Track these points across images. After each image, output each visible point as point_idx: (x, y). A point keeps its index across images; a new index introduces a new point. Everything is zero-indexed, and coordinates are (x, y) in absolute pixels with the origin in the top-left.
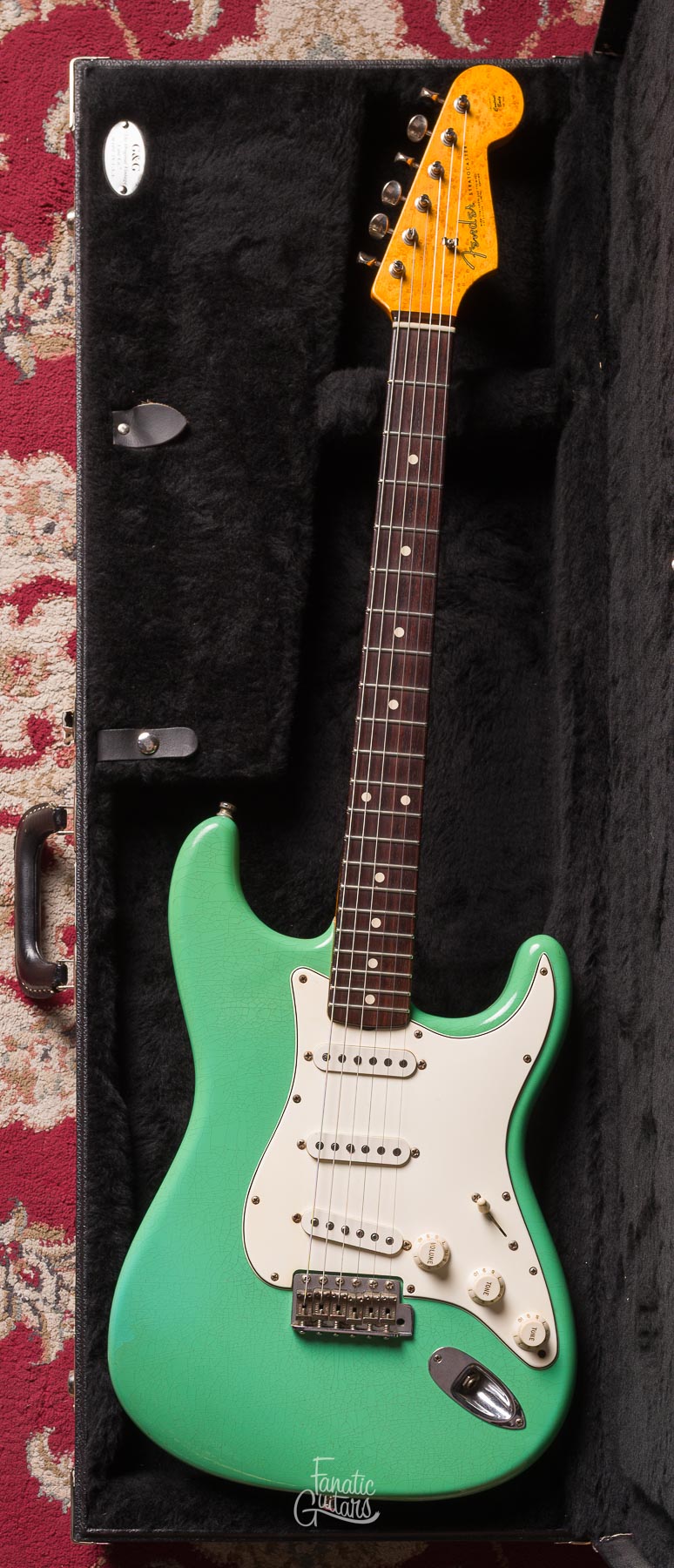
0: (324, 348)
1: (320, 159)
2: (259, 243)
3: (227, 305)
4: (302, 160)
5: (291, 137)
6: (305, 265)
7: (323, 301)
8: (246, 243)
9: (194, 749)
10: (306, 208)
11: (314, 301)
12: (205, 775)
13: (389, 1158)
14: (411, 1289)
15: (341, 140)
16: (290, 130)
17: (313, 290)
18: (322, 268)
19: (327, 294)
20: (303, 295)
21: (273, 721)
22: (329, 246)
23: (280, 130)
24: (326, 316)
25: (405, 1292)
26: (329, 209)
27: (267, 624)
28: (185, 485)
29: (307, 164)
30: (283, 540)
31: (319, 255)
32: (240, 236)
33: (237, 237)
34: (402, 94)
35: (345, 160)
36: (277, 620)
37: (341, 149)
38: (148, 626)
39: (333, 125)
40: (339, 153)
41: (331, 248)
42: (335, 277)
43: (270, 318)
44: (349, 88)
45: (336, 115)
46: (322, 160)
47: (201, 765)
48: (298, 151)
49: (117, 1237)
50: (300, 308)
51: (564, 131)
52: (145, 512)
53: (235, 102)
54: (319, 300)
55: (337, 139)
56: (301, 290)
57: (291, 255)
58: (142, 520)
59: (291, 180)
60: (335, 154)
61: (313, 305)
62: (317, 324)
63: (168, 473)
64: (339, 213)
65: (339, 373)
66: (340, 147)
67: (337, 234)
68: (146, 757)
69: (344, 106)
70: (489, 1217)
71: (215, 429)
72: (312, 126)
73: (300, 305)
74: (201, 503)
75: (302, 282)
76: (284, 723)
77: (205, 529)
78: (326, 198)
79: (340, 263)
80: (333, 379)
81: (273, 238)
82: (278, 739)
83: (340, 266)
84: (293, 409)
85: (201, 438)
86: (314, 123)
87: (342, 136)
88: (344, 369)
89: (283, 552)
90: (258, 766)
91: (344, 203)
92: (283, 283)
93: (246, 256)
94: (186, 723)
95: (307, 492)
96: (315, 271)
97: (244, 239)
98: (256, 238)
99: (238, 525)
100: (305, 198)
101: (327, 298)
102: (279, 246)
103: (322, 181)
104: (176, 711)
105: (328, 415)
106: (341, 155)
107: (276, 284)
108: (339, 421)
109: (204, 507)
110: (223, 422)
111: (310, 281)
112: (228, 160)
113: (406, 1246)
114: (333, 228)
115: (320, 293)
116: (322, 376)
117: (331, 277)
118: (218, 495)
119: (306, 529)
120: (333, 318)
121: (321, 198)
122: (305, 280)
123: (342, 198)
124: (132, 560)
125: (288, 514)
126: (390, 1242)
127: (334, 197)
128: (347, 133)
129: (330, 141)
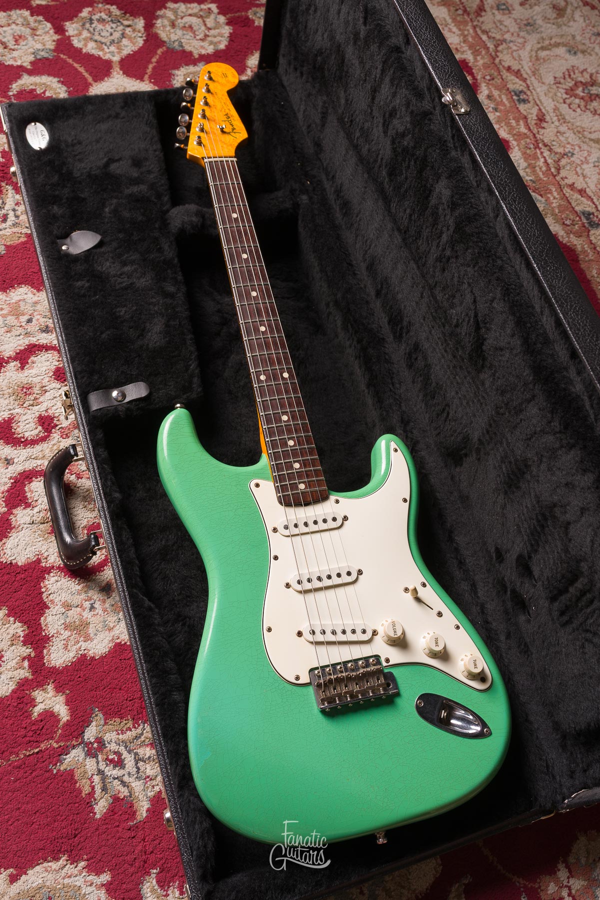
0: (165, 198)
2: (119, 160)
3: (109, 186)
4: (131, 126)
5: (122, 119)
6: (146, 166)
7: (159, 180)
8: (111, 161)
9: (148, 392)
10: (139, 145)
11: (155, 180)
12: (157, 406)
13: (346, 579)
14: (387, 660)
16: (122, 115)
17: (152, 176)
18: (154, 166)
20: (148, 178)
21: (189, 371)
22: (155, 158)
23: (117, 116)
24: (162, 185)
25: (384, 664)
26: (151, 144)
27: (172, 323)
28: (108, 266)
29: (134, 128)
30: (170, 283)
31: (151, 161)
32: (108, 158)
33: (105, 160)
35: (152, 125)
36: (177, 321)
38: (103, 336)
39: (142, 112)
40: (148, 122)
41: (157, 158)
43: (135, 189)
44: (146, 97)
45: (143, 108)
46: (141, 126)
47: (154, 400)
48: (127, 123)
49: (177, 696)
50: (148, 184)
51: (254, 105)
52: (88, 281)
53: (90, 107)
54: (157, 180)
55: (146, 116)
56: (147, 176)
57: (137, 163)
58: (87, 285)
59: (128, 135)
61: (155, 182)
62: (159, 189)
63: (96, 262)
65: (176, 208)
67: (157, 153)
68: (120, 403)
69: (145, 105)
70: (418, 600)
71: (117, 239)
72: (132, 113)
73: (148, 182)
74: (118, 273)
75: (146, 173)
76: (197, 371)
77: (124, 284)
80: (174, 211)
81: (125, 157)
82: (195, 380)
84: (157, 226)
85: (111, 244)
87: (148, 116)
89: (172, 289)
90: (188, 394)
92: (136, 175)
93: (113, 167)
94: (139, 380)
95: (176, 260)
96: (151, 168)
97: (110, 159)
98: (116, 158)
99: (142, 280)
100: (137, 141)
101: (160, 178)
102: (129, 160)
103: (144, 133)
104: (132, 375)
105: (177, 224)
107: (132, 175)
108: (183, 226)
109: (121, 275)
110: (121, 236)
111: (149, 172)
112: (93, 130)
113: (375, 633)
114: (155, 151)
115: (156, 176)
116: (168, 211)
118: (127, 269)
119: (180, 277)
121: (145, 140)
123: (156, 139)
124: (87, 305)
125: (169, 271)
126: (364, 632)
127: (152, 139)
128: (151, 115)
129: (143, 118)
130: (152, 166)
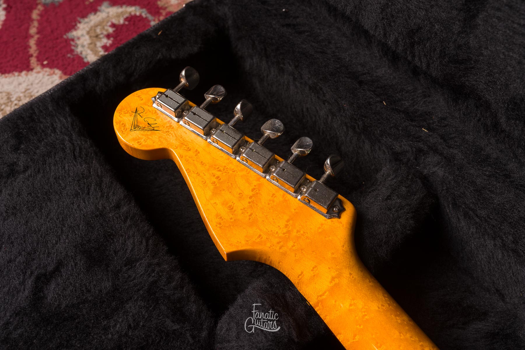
0: (193, 308)
1: (64, 167)
2: (57, 269)
4: (48, 179)
6: (116, 252)
7: (157, 269)
10: (81, 210)
11: (149, 275)
15: (73, 144)
17: (140, 269)
18: (134, 242)
19: (156, 261)
20: (134, 279)
22: (125, 221)
24: (170, 279)
26: (102, 196)
29: (55, 178)
31: (122, 236)
32: (33, 278)
34: (97, 88)
35: (87, 155)
37: (78, 149)
39: (57, 139)
40: (77, 154)
41: (129, 222)
42: (151, 241)
44: (50, 108)
45: (54, 130)
46: (67, 168)
48: (40, 176)
50: (141, 292)
54: (153, 271)
55: (68, 144)
56: (129, 276)
57: (96, 256)
59: (50, 200)
60: (74, 155)
61: (151, 279)
62: (168, 292)
64: (114, 193)
65: (225, 318)
66: (74, 150)
67: (125, 209)
69: (56, 122)
72: (38, 151)
73: (139, 290)
75: (125, 269)
78: (93, 188)
79: (146, 228)
81: (67, 255)
83: (148, 230)
86: (38, 148)
87: (71, 140)
88: (228, 309)
91: (112, 183)
92: (107, 285)
96: (128, 251)
97: (38, 278)
98: (50, 268)
100: (73, 204)
101: (158, 264)
102: (78, 258)
103: (78, 181)
106: (80, 152)
107: (100, 291)
111: (130, 263)
114: (118, 206)
115: (149, 265)
117: (147, 245)
120: (178, 276)
121: (88, 194)
122: (125, 266)
123: (107, 180)
127: (99, 185)
128: (74, 136)
129: (63, 150)
130: (129, 243)
